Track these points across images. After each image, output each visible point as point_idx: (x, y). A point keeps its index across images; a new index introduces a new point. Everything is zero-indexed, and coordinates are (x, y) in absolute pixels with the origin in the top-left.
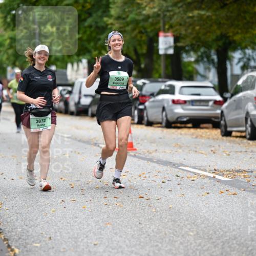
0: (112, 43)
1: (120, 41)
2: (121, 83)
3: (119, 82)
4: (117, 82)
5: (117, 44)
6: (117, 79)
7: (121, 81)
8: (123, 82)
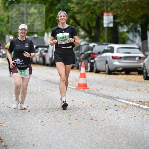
0: (60, 18)
1: (64, 17)
2: (65, 40)
3: (63, 39)
4: (62, 39)
5: (62, 19)
6: (61, 38)
7: (65, 39)
8: (66, 39)
